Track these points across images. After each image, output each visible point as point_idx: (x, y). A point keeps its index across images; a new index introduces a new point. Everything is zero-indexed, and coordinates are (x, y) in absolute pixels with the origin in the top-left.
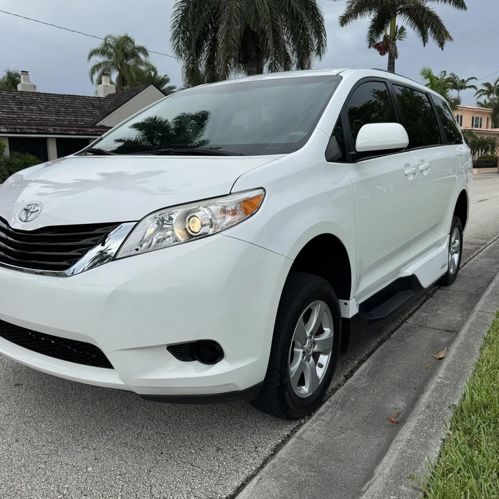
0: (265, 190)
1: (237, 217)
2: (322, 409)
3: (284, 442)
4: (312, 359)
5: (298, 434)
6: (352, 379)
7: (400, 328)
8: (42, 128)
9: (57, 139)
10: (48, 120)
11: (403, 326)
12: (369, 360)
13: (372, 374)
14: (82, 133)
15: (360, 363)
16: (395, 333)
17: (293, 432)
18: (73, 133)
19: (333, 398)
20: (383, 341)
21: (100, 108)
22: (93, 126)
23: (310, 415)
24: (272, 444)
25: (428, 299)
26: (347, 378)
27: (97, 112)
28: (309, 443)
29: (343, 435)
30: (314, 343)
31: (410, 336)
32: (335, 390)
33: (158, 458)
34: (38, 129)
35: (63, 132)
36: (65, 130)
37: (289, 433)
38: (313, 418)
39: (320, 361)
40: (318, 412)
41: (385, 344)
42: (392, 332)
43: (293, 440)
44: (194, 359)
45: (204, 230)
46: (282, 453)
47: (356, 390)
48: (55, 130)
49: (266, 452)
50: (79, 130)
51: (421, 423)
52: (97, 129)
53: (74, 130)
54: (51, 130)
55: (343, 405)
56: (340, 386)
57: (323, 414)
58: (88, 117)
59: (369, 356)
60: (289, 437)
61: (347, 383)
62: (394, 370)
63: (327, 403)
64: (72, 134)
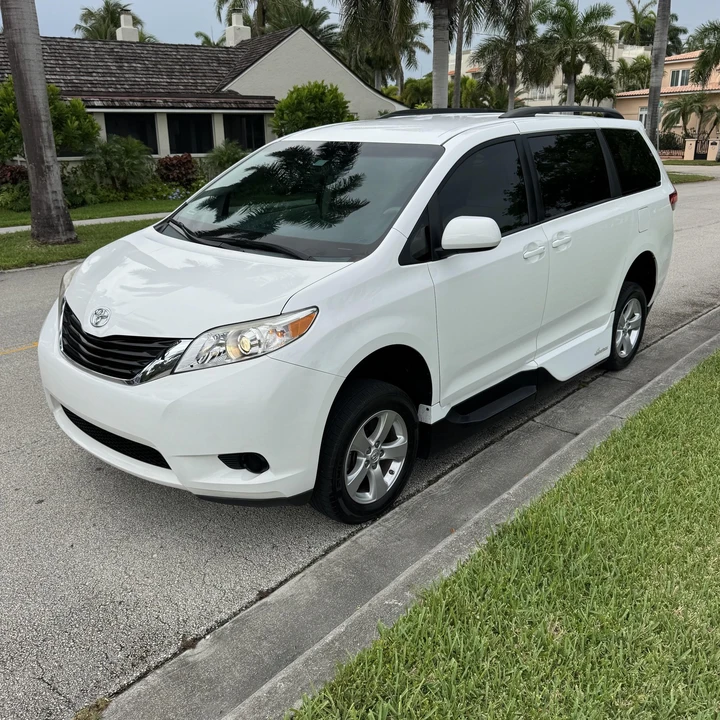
0: (318, 309)
1: (285, 338)
2: (388, 515)
3: (338, 545)
4: (378, 467)
5: (354, 538)
6: (435, 485)
7: (520, 429)
8: (148, 99)
9: (168, 115)
10: (157, 84)
11: (526, 425)
12: (464, 466)
13: (458, 482)
14: (202, 105)
15: (452, 469)
16: (511, 434)
17: (350, 536)
18: (190, 105)
19: (404, 505)
20: (492, 443)
21: (227, 63)
22: (217, 93)
23: (374, 520)
24: (325, 546)
25: (578, 389)
26: (430, 483)
27: (224, 70)
28: (363, 548)
29: (399, 543)
30: (383, 451)
31: (527, 438)
32: (411, 496)
33: (218, 550)
34: (143, 101)
35: (175, 105)
36: (179, 102)
37: (346, 536)
38: (376, 523)
39: (391, 468)
40: (383, 518)
41: (492, 447)
42: (509, 432)
43: (348, 543)
44: (243, 468)
45: (254, 350)
46: (331, 555)
47: (432, 497)
48: (165, 101)
49: (318, 552)
50: (197, 102)
51: (460, 539)
52: (223, 100)
53: (191, 102)
54: (160, 101)
55: (411, 513)
56: (418, 491)
57: (387, 520)
58: (211, 78)
59: (466, 460)
60: (345, 540)
61: (427, 490)
62: (485, 478)
63: (397, 509)
64: (188, 108)
